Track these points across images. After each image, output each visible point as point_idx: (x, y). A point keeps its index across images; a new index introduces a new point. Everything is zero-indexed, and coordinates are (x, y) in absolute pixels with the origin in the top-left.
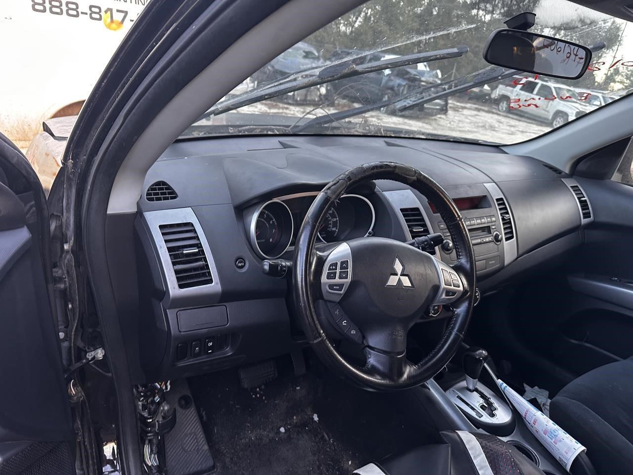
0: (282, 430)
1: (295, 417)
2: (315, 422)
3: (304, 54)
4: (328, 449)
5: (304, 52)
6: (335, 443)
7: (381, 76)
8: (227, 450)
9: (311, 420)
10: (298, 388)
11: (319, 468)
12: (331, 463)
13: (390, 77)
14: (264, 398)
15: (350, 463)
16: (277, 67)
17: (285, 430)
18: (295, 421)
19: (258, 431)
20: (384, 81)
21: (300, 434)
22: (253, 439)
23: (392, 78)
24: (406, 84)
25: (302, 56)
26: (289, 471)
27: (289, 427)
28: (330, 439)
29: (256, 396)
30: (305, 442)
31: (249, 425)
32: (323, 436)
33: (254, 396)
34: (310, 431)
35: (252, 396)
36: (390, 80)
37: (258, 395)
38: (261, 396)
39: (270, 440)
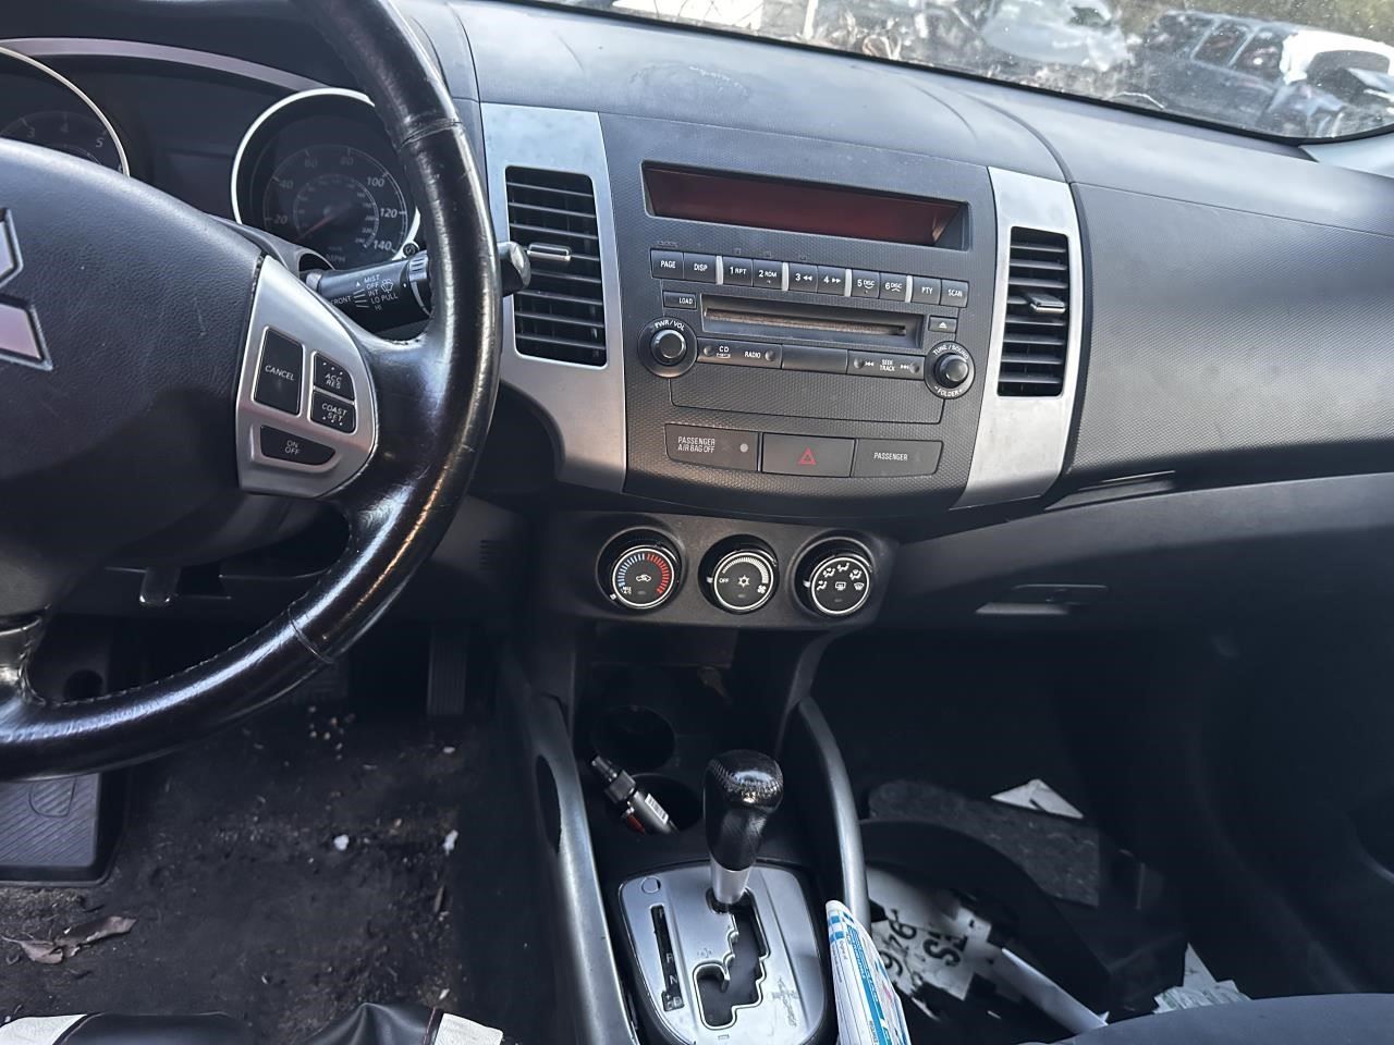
0: (342, 842)
1: (398, 822)
2: (444, 851)
3: (1074, 14)
4: (415, 936)
5: (1076, 9)
6: (447, 926)
7: (1275, 86)
8: (169, 843)
9: (435, 844)
10: (449, 750)
11: (353, 973)
12: (395, 975)
13: (1298, 89)
14: (340, 746)
15: (444, 994)
16: (993, 42)
17: (349, 846)
18: (393, 832)
19: (281, 825)
20: (1281, 97)
21: (377, 870)
22: (252, 838)
23: (1308, 91)
24: (1343, 109)
25: (1068, 19)
26: (272, 952)
27: (366, 841)
28: (442, 909)
29: (320, 735)
30: (376, 896)
31: (263, 800)
32: (433, 897)
33: (314, 734)
34: (410, 870)
35: (310, 731)
36: (1298, 96)
37: (327, 736)
38: (335, 739)
39: (292, 857)
